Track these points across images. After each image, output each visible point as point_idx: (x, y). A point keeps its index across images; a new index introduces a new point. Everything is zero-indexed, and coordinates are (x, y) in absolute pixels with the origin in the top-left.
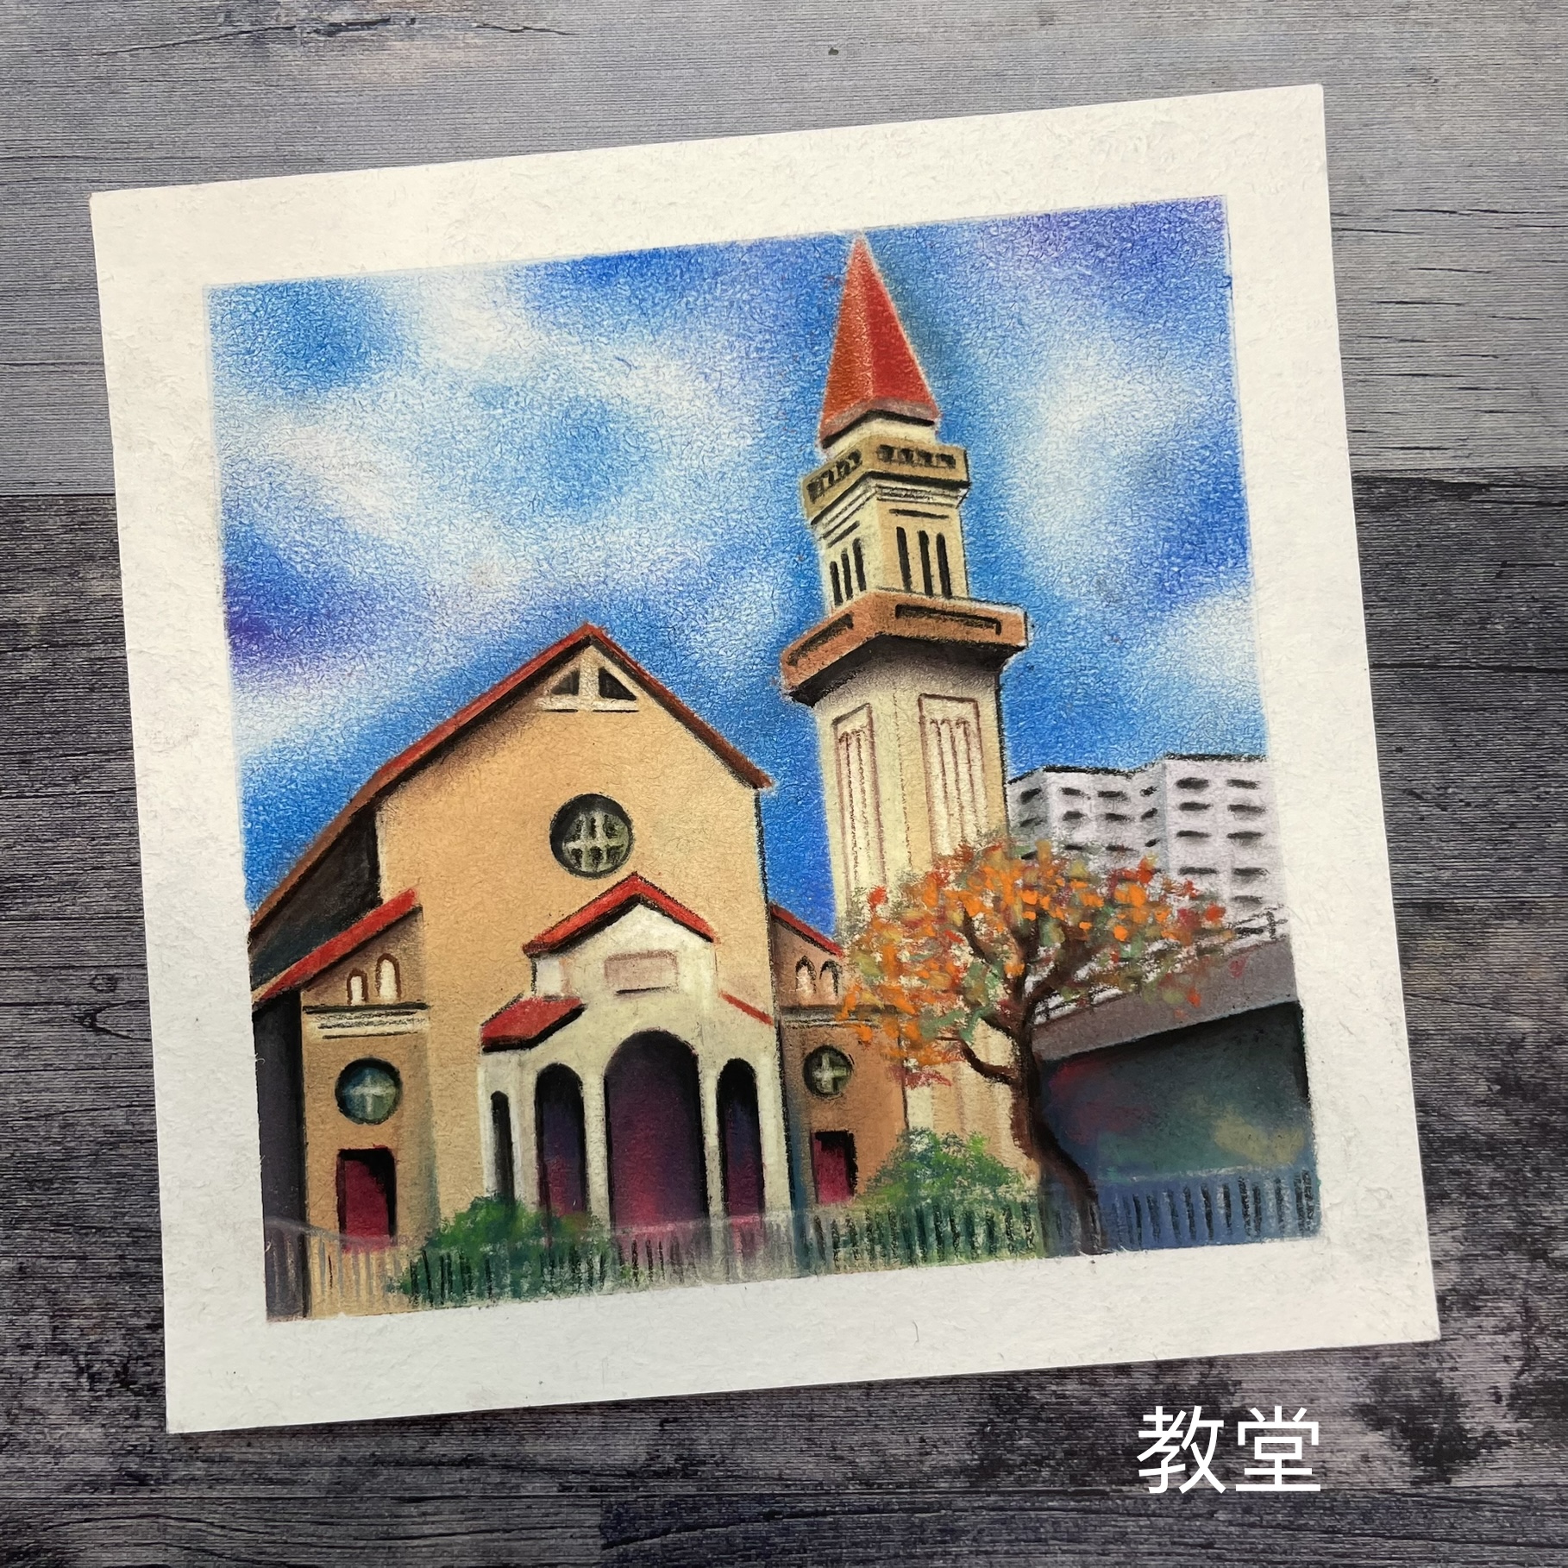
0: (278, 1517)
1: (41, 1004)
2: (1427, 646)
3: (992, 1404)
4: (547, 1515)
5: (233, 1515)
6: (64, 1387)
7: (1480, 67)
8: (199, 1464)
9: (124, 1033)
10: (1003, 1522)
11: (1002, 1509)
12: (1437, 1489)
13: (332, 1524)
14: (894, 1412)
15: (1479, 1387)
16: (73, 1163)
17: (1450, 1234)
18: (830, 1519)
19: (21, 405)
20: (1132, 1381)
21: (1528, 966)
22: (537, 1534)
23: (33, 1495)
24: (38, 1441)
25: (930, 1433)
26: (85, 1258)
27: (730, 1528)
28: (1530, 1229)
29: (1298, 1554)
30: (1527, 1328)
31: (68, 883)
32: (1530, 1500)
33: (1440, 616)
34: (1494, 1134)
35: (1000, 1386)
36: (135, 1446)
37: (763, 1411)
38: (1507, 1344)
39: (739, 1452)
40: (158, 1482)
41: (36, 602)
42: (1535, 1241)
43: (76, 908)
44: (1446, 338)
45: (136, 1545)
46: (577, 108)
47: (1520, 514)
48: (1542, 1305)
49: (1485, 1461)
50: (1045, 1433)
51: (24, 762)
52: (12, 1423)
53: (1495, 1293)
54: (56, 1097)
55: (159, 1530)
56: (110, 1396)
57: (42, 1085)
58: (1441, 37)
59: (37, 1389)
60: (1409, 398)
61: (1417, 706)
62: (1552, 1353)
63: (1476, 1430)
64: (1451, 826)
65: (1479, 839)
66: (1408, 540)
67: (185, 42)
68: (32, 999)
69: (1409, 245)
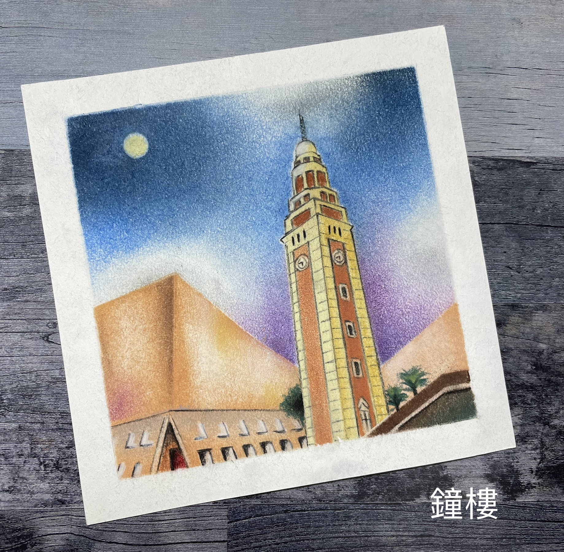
1: (29, 332)
2: (515, 217)
4: (209, 512)
6: (35, 469)
7: (536, 19)
10: (366, 514)
11: (365, 509)
12: (511, 502)
15: (526, 468)
16: (40, 389)
17: (518, 417)
18: (306, 513)
21: (545, 327)
22: (205, 518)
23: (22, 508)
24: (25, 489)
26: (43, 423)
27: (272, 516)
28: (544, 415)
29: (465, 524)
30: (542, 448)
31: (39, 289)
32: (542, 506)
33: (519, 207)
34: (533, 383)
36: (61, 490)
38: (535, 454)
40: (69, 503)
41: (28, 188)
42: (545, 419)
43: (42, 298)
44: (524, 112)
45: (60, 526)
46: (226, 18)
47: (547, 173)
48: (547, 440)
49: (527, 493)
50: (381, 483)
51: (23, 245)
52: (15, 483)
53: (532, 437)
54: (34, 365)
55: (69, 520)
56: (51, 472)
57: (29, 361)
58: (524, 8)
59: (25, 470)
60: (511, 132)
61: (511, 238)
62: (550, 457)
63: (525, 483)
64: (521, 279)
65: (530, 283)
66: (509, 180)
68: (26, 330)
69: (512, 80)
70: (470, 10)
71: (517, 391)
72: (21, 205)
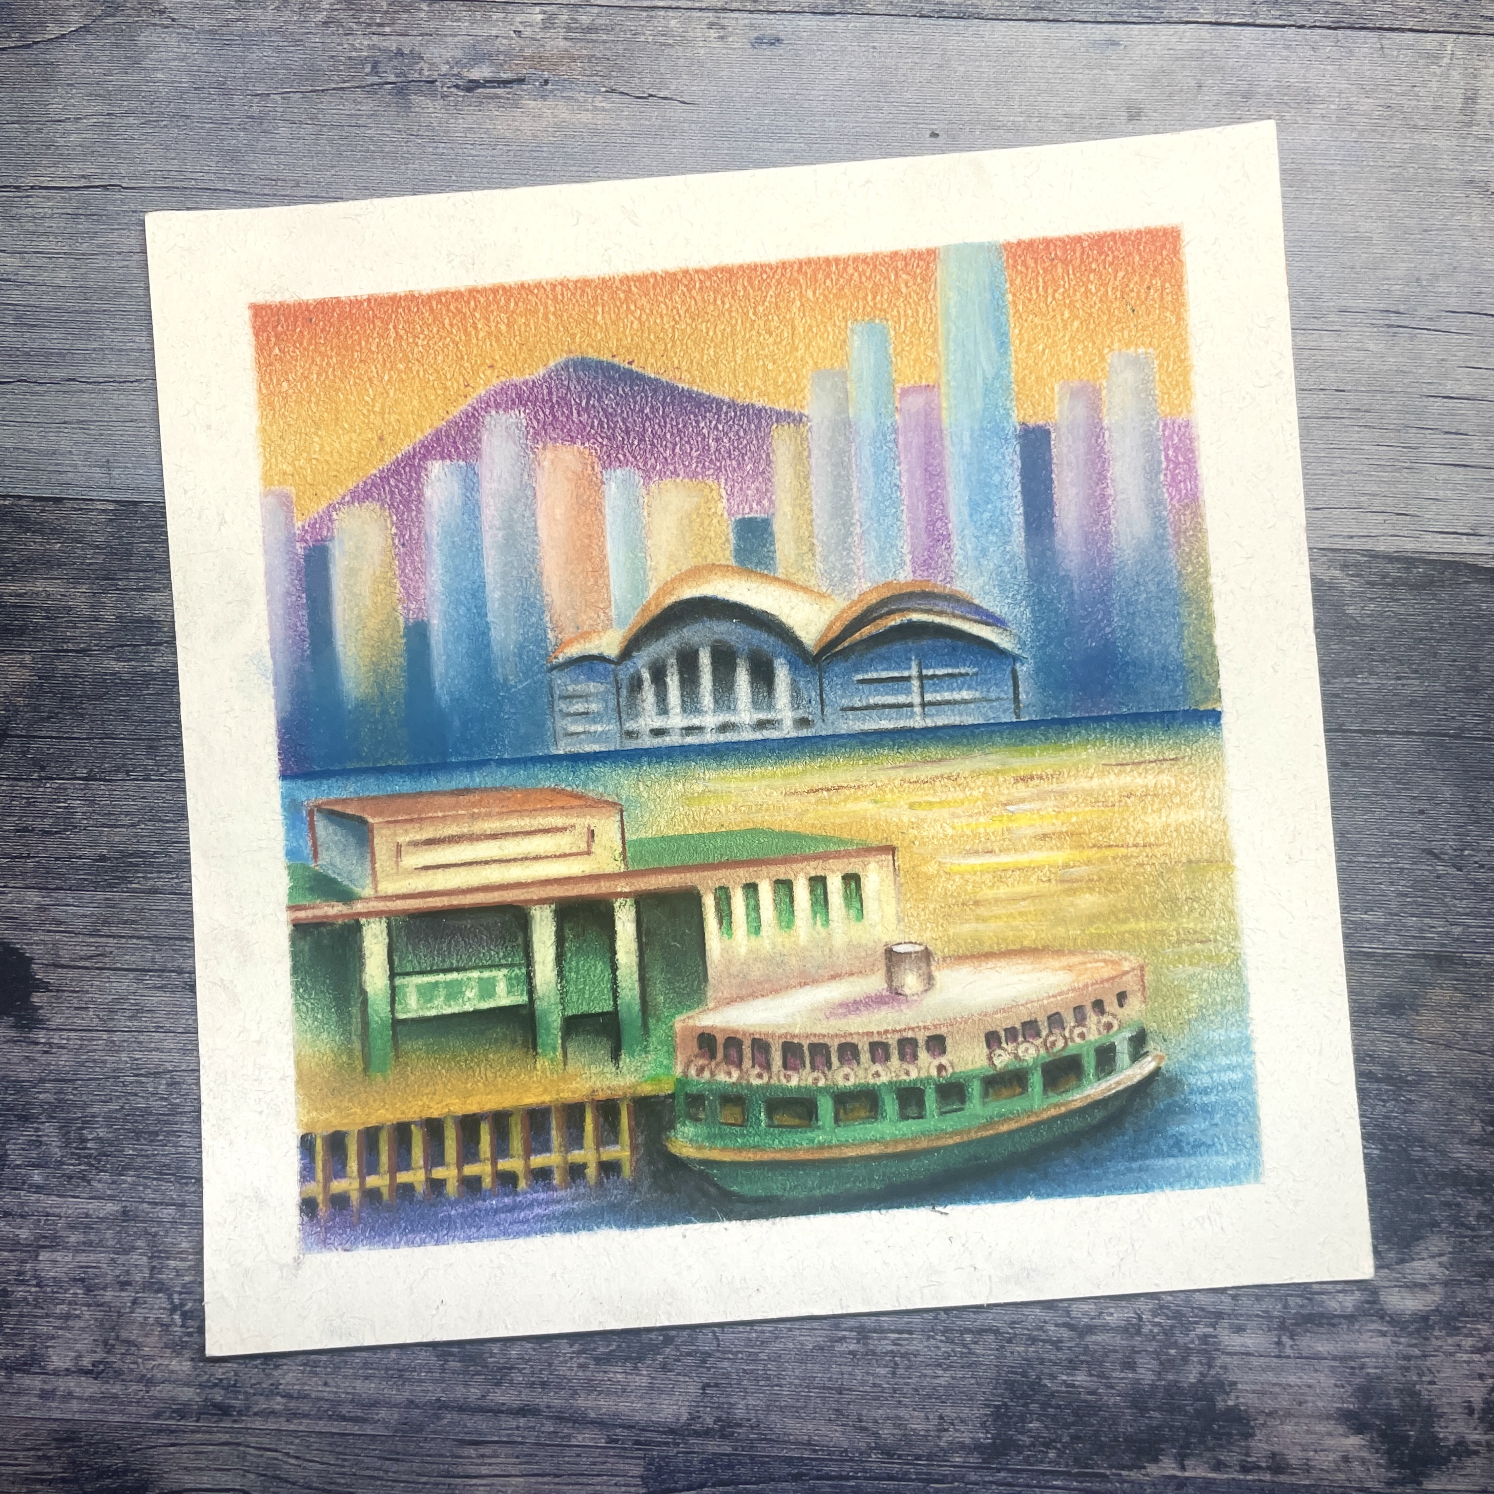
0: (348, 1451)
1: (156, 971)
2: (1453, 718)
3: (1006, 1389)
4: (594, 1464)
5: (308, 1447)
6: (158, 1322)
8: (279, 1399)
11: (1009, 1484)
12: (1410, 1490)
13: (397, 1460)
14: (916, 1390)
15: (1455, 1400)
16: (178, 1118)
17: (1438, 1259)
18: (852, 1483)
20: (1137, 1376)
22: (584, 1480)
23: (125, 1419)
24: (132, 1370)
25: (948, 1411)
26: (183, 1205)
27: (761, 1486)
33: (1467, 690)
34: (1484, 1171)
35: (1016, 1373)
36: (221, 1380)
37: (797, 1382)
38: (1482, 1362)
39: (773, 1417)
40: (240, 1413)
44: (1488, 433)
45: (216, 1469)
49: (1455, 1468)
50: (1054, 1418)
51: (151, 747)
52: (108, 1352)
53: (1475, 1315)
54: (164, 1056)
55: (238, 1457)
57: (153, 1045)
59: (133, 1322)
60: (1450, 486)
61: (1441, 773)
63: (1449, 1439)
64: (1465, 886)
66: (1442, 618)
67: (334, 89)
68: (148, 966)
69: (1459, 345)
70: (1350, 155)
71: (1439, 1189)
72: (149, 644)
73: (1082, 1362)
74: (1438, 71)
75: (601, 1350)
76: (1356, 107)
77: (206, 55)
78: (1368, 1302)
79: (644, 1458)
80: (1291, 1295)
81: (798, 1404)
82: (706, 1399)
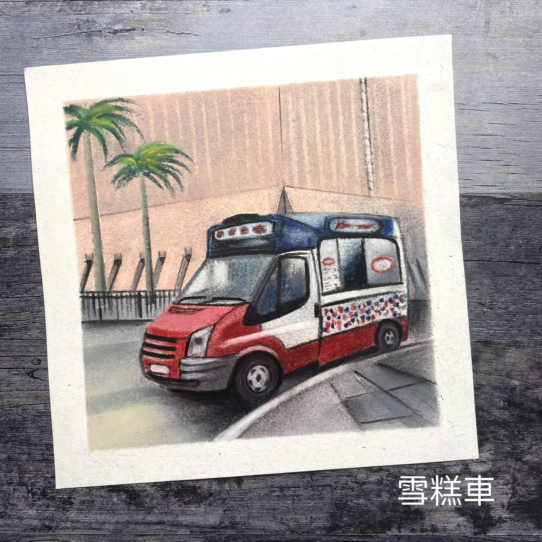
1: (15, 368)
2: (488, 254)
3: (335, 506)
6: (23, 497)
7: (512, 53)
8: (69, 523)
9: (43, 379)
12: (482, 536)
14: (302, 508)
15: (498, 503)
16: (26, 422)
17: (489, 452)
19: (6, 162)
20: (382, 499)
21: (518, 363)
23: (13, 533)
24: (15, 515)
25: (314, 515)
26: (30, 454)
28: (516, 451)
30: (513, 483)
31: (24, 327)
33: (492, 244)
34: (505, 419)
35: (338, 500)
36: (47, 517)
37: (258, 507)
38: (507, 489)
39: (250, 520)
40: (55, 529)
41: (12, 231)
42: (517, 455)
43: (27, 336)
44: (498, 148)
47: (521, 209)
48: (519, 476)
49: (498, 527)
50: (353, 516)
51: (8, 286)
52: (6, 509)
53: (504, 472)
54: (20, 400)
56: (39, 500)
57: (15, 396)
58: (499, 42)
59: (14, 497)
60: (484, 168)
61: (484, 274)
62: (522, 492)
63: (495, 517)
64: (494, 315)
65: (503, 320)
66: (483, 217)
67: (64, 35)
68: (12, 367)
69: (486, 115)
71: (489, 426)
72: (5, 247)
73: (362, 495)
74: (475, 13)
75: (186, 499)
76: (445, 28)
77: (15, 25)
78: (465, 469)
79: (204, 538)
80: (437, 468)
81: (259, 515)
82: (226, 515)
